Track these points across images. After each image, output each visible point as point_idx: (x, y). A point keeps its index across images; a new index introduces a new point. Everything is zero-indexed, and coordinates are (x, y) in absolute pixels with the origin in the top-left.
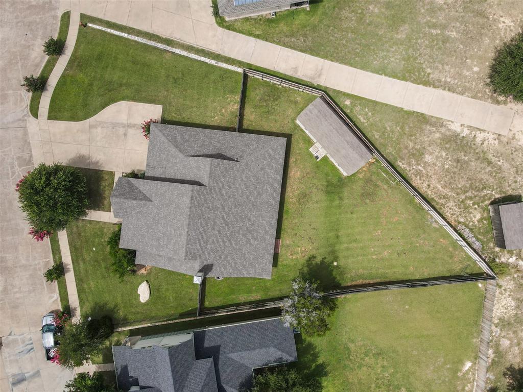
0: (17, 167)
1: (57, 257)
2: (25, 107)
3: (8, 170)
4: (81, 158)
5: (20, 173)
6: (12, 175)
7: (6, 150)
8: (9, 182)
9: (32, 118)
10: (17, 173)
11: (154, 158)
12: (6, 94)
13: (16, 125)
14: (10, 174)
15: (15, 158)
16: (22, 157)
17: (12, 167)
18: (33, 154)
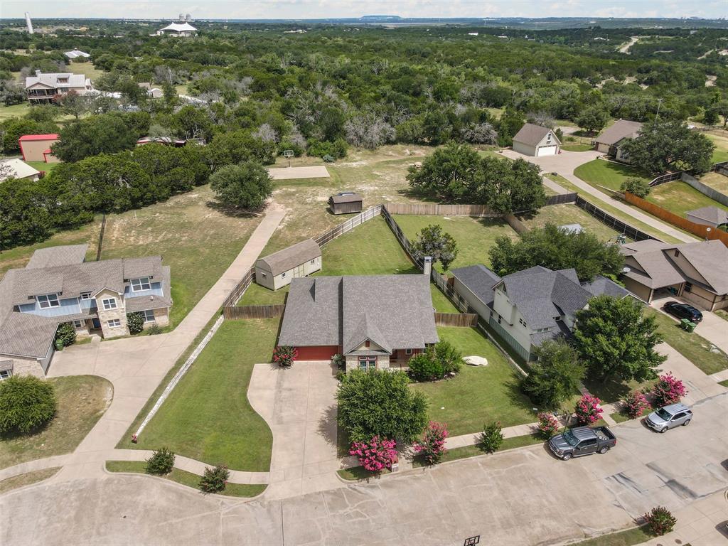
0: (348, 509)
1: (470, 451)
2: (247, 507)
3: (354, 523)
4: (324, 428)
5: (356, 505)
6: (362, 516)
7: (320, 527)
8: (374, 520)
9: (267, 494)
10: (358, 510)
11: (318, 336)
12: (223, 535)
13: (277, 516)
14: (360, 519)
15: (332, 514)
16: (329, 504)
17: (349, 516)
18: (323, 489)
